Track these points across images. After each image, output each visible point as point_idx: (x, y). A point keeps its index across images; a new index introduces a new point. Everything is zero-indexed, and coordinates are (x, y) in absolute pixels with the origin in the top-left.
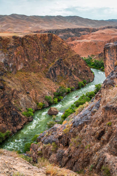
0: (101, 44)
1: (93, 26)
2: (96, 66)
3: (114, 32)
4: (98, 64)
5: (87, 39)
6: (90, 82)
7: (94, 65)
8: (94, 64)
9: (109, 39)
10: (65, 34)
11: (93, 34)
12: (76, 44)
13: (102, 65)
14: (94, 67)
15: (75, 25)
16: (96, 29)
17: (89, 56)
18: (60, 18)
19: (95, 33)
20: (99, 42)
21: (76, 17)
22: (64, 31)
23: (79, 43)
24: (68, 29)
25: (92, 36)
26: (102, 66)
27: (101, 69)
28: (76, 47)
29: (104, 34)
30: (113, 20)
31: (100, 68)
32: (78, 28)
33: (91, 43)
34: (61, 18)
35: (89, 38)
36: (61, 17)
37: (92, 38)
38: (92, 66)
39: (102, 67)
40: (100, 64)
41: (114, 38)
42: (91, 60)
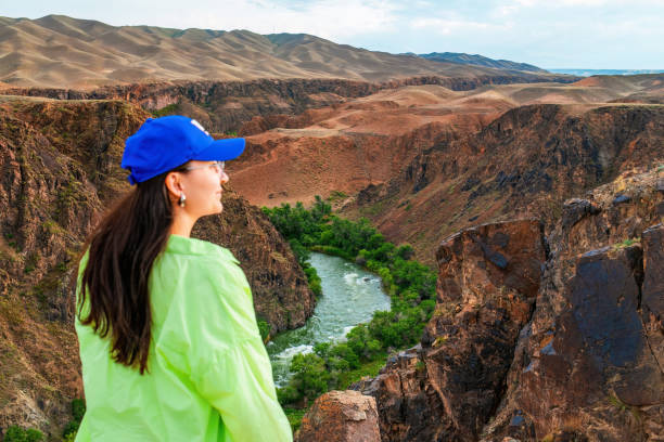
0: (377, 148)
1: (364, 75)
2: (340, 246)
3: (438, 99)
4: (346, 237)
5: (321, 125)
6: (289, 328)
7: (332, 242)
8: (333, 237)
9: (411, 130)
10: (250, 100)
11: (351, 107)
12: (272, 145)
13: (365, 241)
14: (330, 248)
15: (297, 70)
16: (373, 86)
17: (318, 198)
18: (243, 38)
19: (361, 100)
20: (370, 138)
21: (306, 39)
22: (245, 89)
23: (286, 140)
24: (265, 81)
25: (346, 114)
26: (362, 247)
27: (358, 258)
28: (269, 155)
29: (398, 105)
30: (447, 54)
31: (355, 253)
32: (304, 81)
33: (335, 142)
34: (247, 40)
35: (331, 121)
36: (248, 37)
37: (344, 120)
38: (326, 242)
39: (364, 251)
40: (355, 236)
41: (429, 125)
42: (324, 218)
